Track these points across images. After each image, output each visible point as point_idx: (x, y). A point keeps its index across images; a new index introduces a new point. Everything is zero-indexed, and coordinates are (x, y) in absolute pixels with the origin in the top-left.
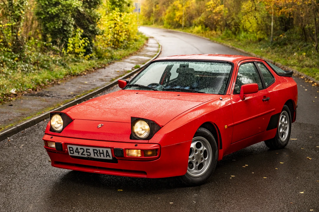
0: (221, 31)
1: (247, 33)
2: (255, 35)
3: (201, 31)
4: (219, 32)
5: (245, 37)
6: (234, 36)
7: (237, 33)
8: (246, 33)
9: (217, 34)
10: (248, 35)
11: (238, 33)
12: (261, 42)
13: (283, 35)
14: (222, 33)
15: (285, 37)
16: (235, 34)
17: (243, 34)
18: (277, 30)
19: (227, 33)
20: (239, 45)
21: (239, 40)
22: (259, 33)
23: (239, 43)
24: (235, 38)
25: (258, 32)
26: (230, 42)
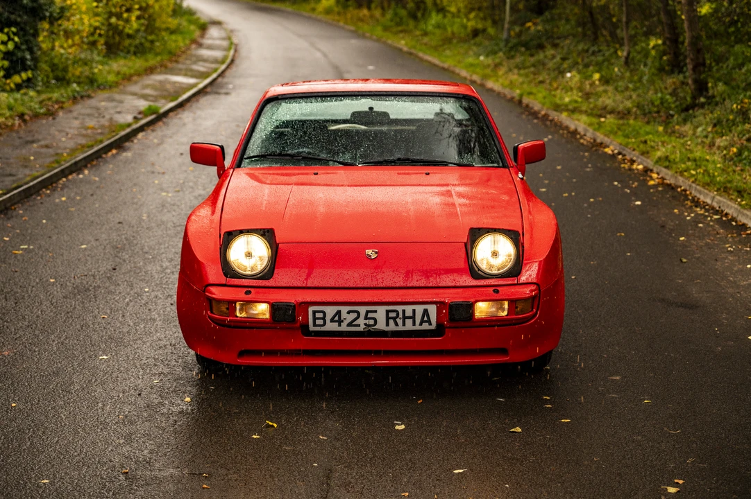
0: (383, 8)
1: (445, 16)
2: (465, 20)
3: (336, 9)
4: (377, 13)
5: (438, 26)
6: (412, 23)
7: (419, 15)
8: (440, 16)
9: (372, 16)
10: (446, 21)
11: (423, 15)
12: (478, 39)
13: (535, 24)
14: (383, 15)
15: (540, 28)
16: (414, 17)
17: (435, 18)
18: (518, 11)
19: (396, 14)
20: (426, 44)
21: (425, 34)
22: (472, 15)
23: (426, 39)
24: (416, 27)
25: (470, 13)
26: (403, 38)
